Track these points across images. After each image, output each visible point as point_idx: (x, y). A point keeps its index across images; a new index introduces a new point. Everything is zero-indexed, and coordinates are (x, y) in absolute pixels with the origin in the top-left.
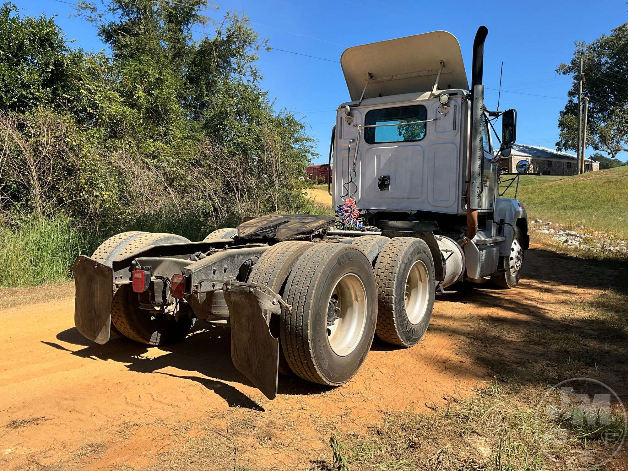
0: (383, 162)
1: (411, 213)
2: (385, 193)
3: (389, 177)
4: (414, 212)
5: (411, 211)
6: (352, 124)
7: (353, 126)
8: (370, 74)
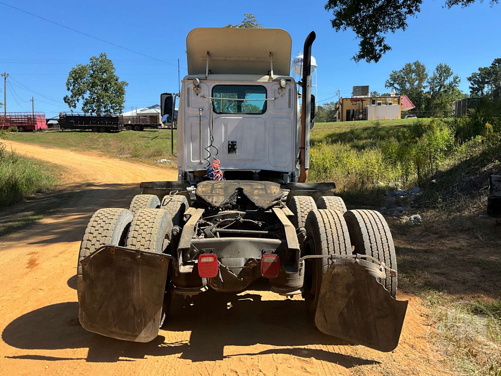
0: (231, 128)
1: (256, 172)
2: (232, 155)
3: (236, 142)
4: (258, 171)
5: (255, 171)
6: (199, 95)
7: (201, 96)
8: (208, 53)
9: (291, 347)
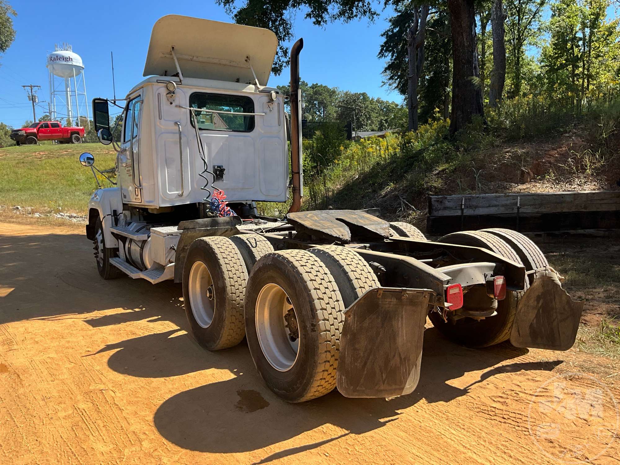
0: (215, 149)
1: (247, 203)
2: (219, 183)
3: (222, 167)
4: (249, 203)
5: (246, 202)
6: (174, 104)
7: (176, 106)
8: (173, 48)
9: (492, 368)
